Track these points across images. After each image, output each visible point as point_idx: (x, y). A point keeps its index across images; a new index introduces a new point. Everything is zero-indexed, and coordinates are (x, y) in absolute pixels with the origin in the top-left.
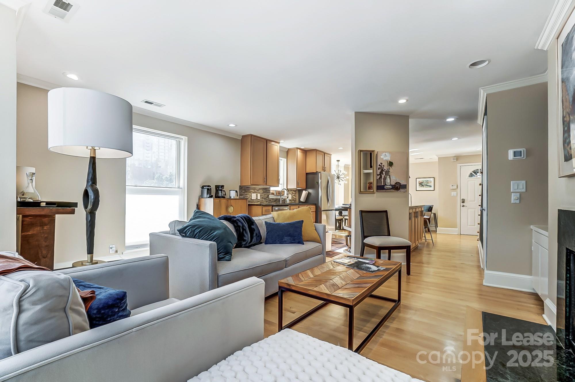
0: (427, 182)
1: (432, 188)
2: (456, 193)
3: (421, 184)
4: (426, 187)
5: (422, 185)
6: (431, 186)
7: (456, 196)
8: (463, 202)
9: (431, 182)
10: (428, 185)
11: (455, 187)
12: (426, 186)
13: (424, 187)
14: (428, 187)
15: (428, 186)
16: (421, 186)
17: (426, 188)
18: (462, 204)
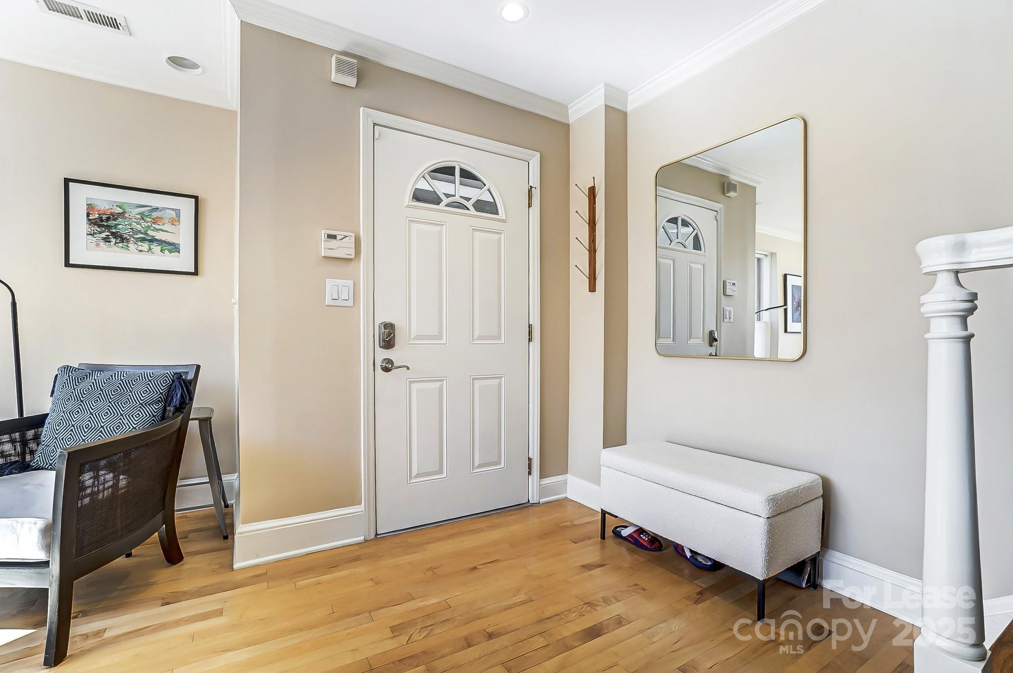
0: (151, 215)
1: (184, 261)
2: (350, 283)
3: (109, 227)
4: (145, 246)
5: (115, 235)
6: (174, 248)
7: (350, 303)
8: (388, 342)
9: (176, 220)
10: (159, 236)
11: (344, 249)
12: (143, 240)
13: (131, 245)
14: (156, 248)
15: (152, 240)
16: (106, 240)
17: (141, 255)
18: (382, 354)
